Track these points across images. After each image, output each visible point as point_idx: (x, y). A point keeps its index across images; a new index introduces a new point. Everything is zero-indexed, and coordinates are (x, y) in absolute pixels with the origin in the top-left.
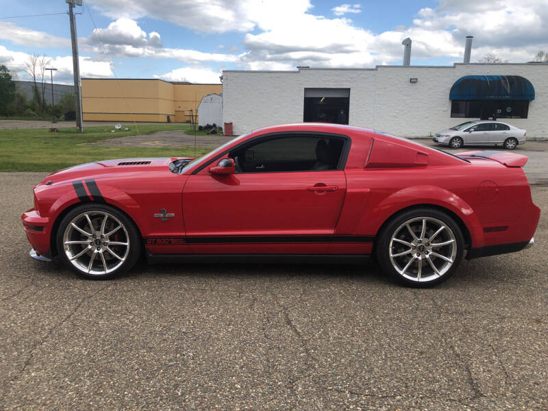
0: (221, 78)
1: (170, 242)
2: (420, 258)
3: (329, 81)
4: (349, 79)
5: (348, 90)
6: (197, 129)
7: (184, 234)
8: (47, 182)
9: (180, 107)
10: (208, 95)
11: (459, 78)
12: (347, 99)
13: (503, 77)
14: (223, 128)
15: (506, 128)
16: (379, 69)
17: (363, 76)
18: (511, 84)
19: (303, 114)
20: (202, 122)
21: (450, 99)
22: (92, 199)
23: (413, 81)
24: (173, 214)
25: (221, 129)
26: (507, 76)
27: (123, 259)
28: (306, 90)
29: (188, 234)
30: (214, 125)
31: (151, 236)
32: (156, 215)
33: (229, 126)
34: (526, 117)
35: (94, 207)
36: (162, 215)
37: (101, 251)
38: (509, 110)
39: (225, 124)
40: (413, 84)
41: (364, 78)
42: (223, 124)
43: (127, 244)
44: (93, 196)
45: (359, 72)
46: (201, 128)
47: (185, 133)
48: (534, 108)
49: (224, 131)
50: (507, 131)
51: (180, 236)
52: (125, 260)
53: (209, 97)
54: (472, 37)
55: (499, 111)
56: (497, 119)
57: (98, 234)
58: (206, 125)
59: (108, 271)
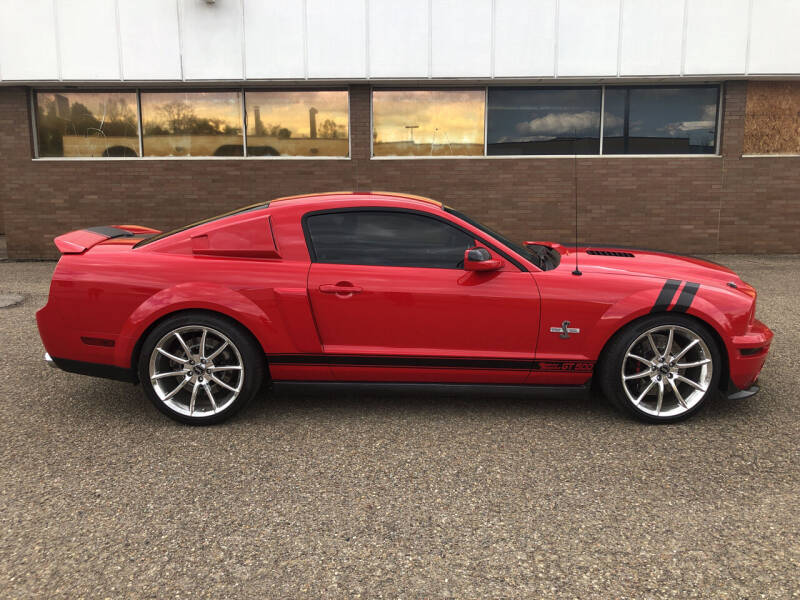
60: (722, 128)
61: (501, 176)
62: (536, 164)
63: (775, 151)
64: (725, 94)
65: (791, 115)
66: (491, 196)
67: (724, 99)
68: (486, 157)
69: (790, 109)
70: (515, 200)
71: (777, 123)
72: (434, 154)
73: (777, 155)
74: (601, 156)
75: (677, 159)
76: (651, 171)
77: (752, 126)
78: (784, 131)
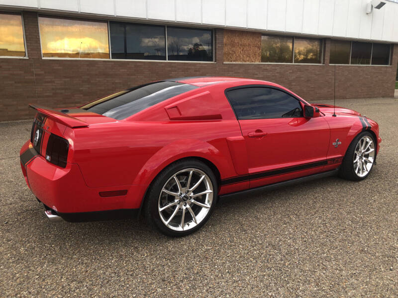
60: (216, 49)
61: (121, 70)
62: (138, 64)
63: (234, 61)
64: (215, 34)
65: (238, 45)
66: (116, 81)
67: (216, 37)
68: (111, 60)
69: (238, 43)
70: (129, 83)
71: (234, 49)
72: (81, 57)
73: (235, 63)
74: (167, 61)
75: (200, 63)
76: (189, 69)
77: (226, 50)
78: (236, 52)
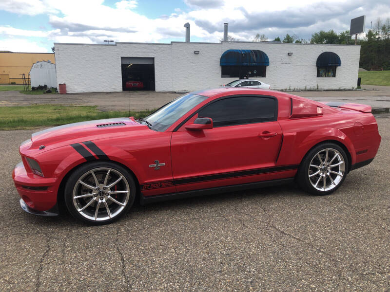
0: (53, 49)
1: (161, 186)
2: (324, 175)
3: (138, 52)
4: (153, 51)
5: (153, 59)
6: (30, 89)
7: (172, 178)
8: (40, 147)
9: (4, 72)
10: (37, 62)
11: (225, 51)
12: (153, 65)
13: (251, 51)
14: (58, 88)
15: (259, 84)
16: (173, 44)
17: (162, 49)
18: (256, 55)
19: (121, 76)
20: (35, 84)
21: (220, 65)
22: (97, 158)
23: (196, 53)
24: (164, 164)
25: (56, 89)
26: (253, 51)
27: (125, 204)
28: (122, 58)
29: (174, 178)
30: (46, 86)
31: (146, 183)
32: (151, 166)
33: (63, 86)
34: (265, 77)
35: (100, 165)
36: (155, 165)
37: (104, 201)
38: (255, 72)
39: (60, 85)
40: (196, 55)
41: (164, 50)
42: (58, 85)
43: (127, 192)
44: (98, 156)
45: (160, 46)
46: (33, 88)
47: (21, 92)
48: (269, 70)
49: (58, 90)
50: (260, 86)
51: (169, 180)
52: (127, 205)
53: (39, 64)
54: (227, 24)
55: (250, 73)
56: (249, 78)
57: (101, 186)
58: (38, 86)
59: (112, 216)
